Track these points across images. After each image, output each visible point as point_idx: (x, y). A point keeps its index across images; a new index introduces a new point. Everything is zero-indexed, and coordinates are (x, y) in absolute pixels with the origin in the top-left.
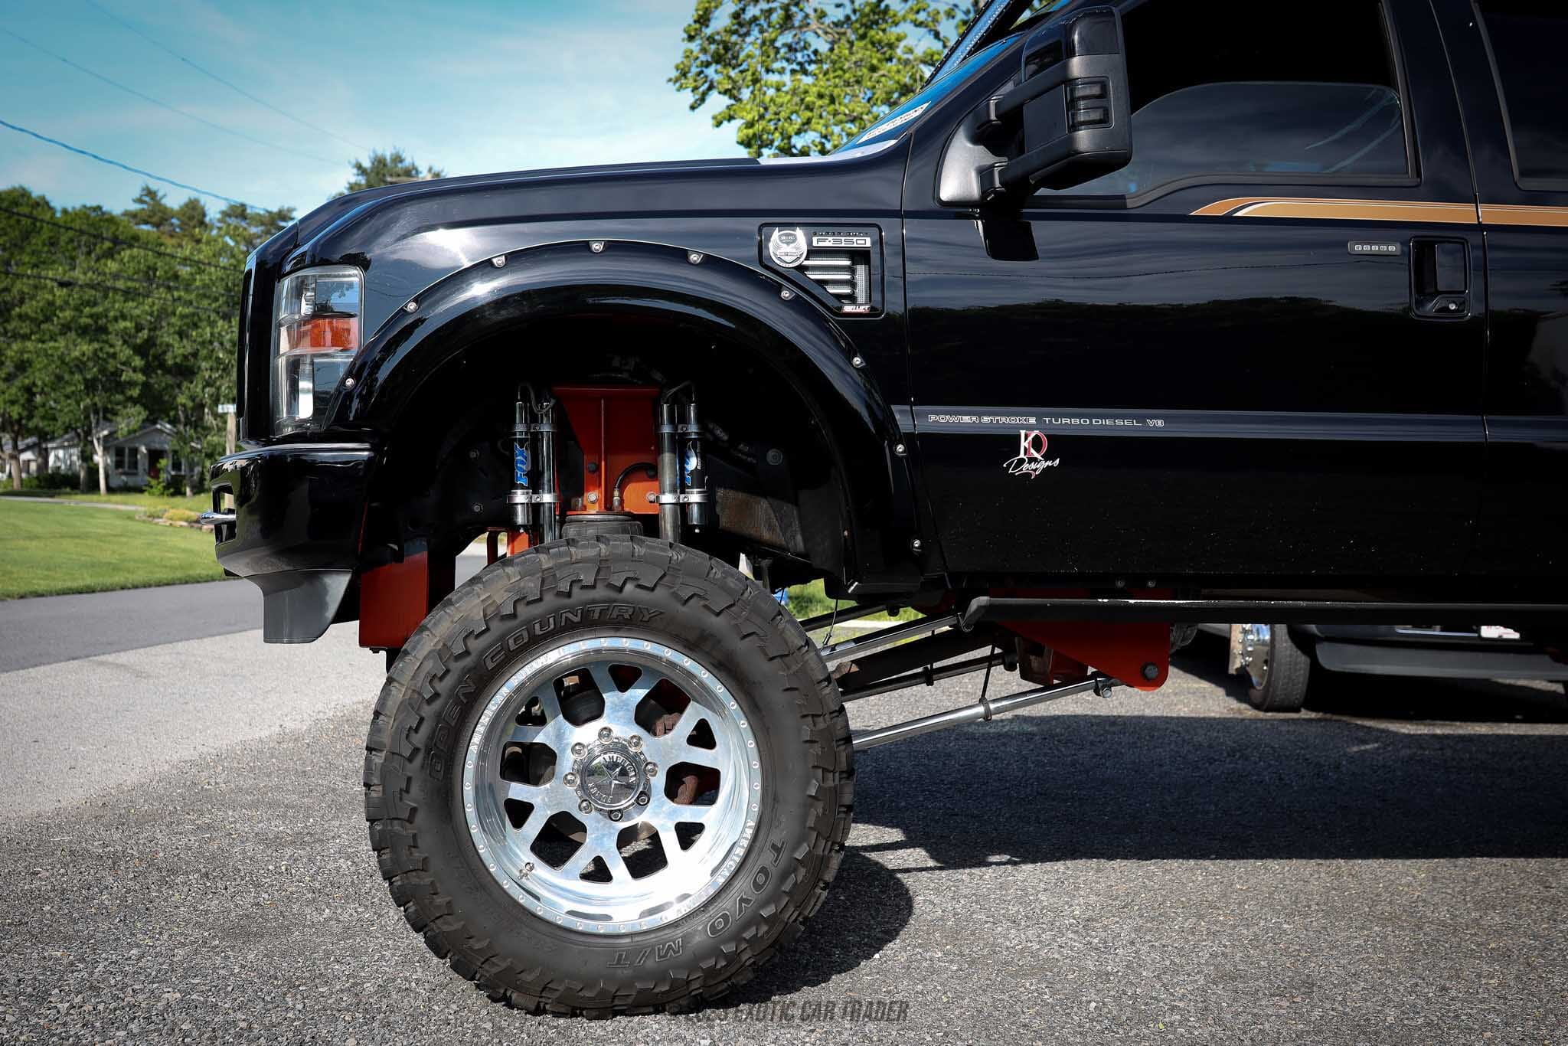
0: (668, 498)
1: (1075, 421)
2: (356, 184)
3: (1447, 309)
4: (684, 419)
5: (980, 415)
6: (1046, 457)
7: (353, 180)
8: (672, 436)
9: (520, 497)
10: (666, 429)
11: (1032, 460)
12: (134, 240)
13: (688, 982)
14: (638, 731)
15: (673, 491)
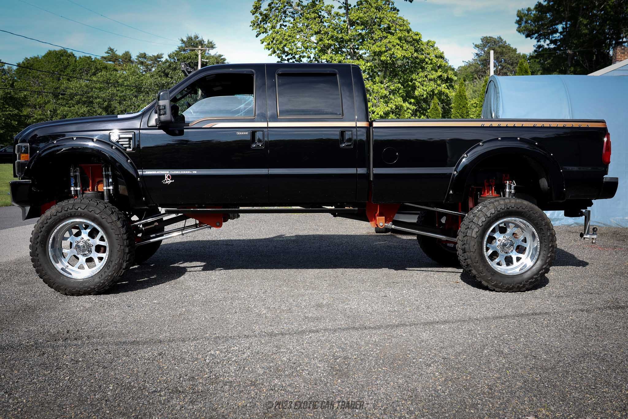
0: (105, 188)
1: (177, 172)
2: (181, 47)
3: (259, 146)
4: (108, 171)
5: (157, 171)
6: (171, 180)
7: (180, 45)
8: (105, 175)
9: (72, 189)
10: (104, 173)
11: (168, 181)
12: (106, 68)
13: (94, 288)
14: (89, 238)
15: (106, 186)
